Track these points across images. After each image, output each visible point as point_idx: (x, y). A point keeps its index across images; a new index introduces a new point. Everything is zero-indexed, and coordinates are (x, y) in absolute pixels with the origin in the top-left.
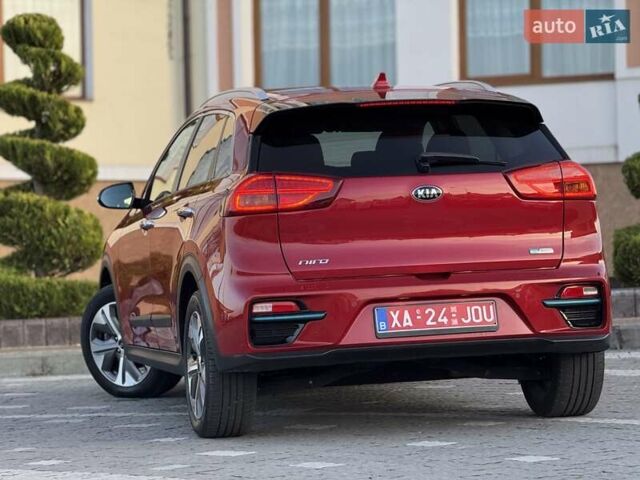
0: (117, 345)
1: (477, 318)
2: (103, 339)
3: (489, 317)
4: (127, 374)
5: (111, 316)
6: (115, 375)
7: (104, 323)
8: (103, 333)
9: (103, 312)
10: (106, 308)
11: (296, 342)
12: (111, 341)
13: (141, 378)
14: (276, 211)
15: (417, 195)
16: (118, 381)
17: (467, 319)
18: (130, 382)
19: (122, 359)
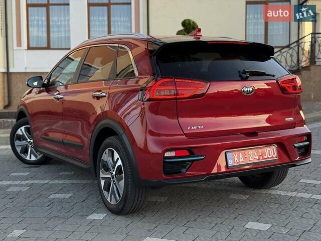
0: (27, 143)
1: (270, 155)
2: (20, 140)
3: (274, 154)
4: (32, 155)
5: (25, 131)
6: (27, 156)
7: (21, 134)
8: (21, 138)
9: (21, 130)
10: (23, 128)
11: (187, 173)
12: (24, 142)
13: (39, 157)
14: (176, 99)
15: (244, 91)
16: (28, 158)
17: (265, 156)
18: (33, 158)
19: (30, 149)
